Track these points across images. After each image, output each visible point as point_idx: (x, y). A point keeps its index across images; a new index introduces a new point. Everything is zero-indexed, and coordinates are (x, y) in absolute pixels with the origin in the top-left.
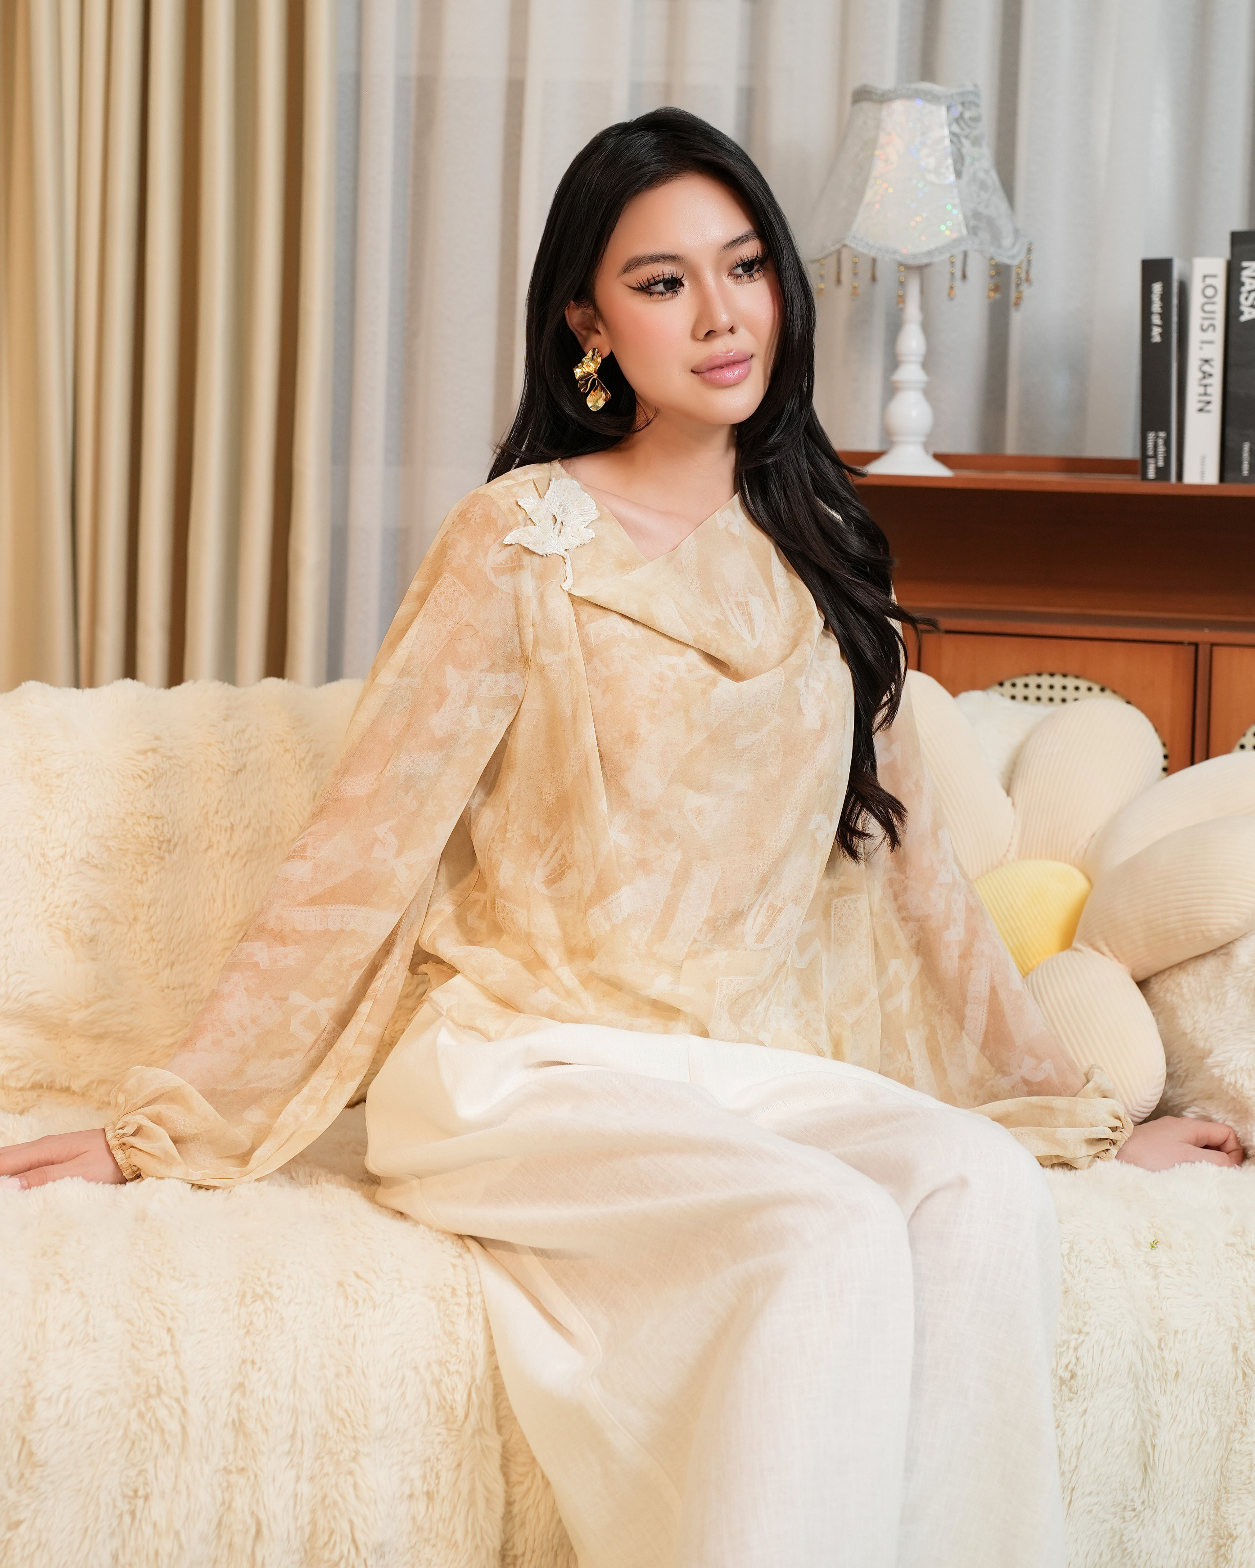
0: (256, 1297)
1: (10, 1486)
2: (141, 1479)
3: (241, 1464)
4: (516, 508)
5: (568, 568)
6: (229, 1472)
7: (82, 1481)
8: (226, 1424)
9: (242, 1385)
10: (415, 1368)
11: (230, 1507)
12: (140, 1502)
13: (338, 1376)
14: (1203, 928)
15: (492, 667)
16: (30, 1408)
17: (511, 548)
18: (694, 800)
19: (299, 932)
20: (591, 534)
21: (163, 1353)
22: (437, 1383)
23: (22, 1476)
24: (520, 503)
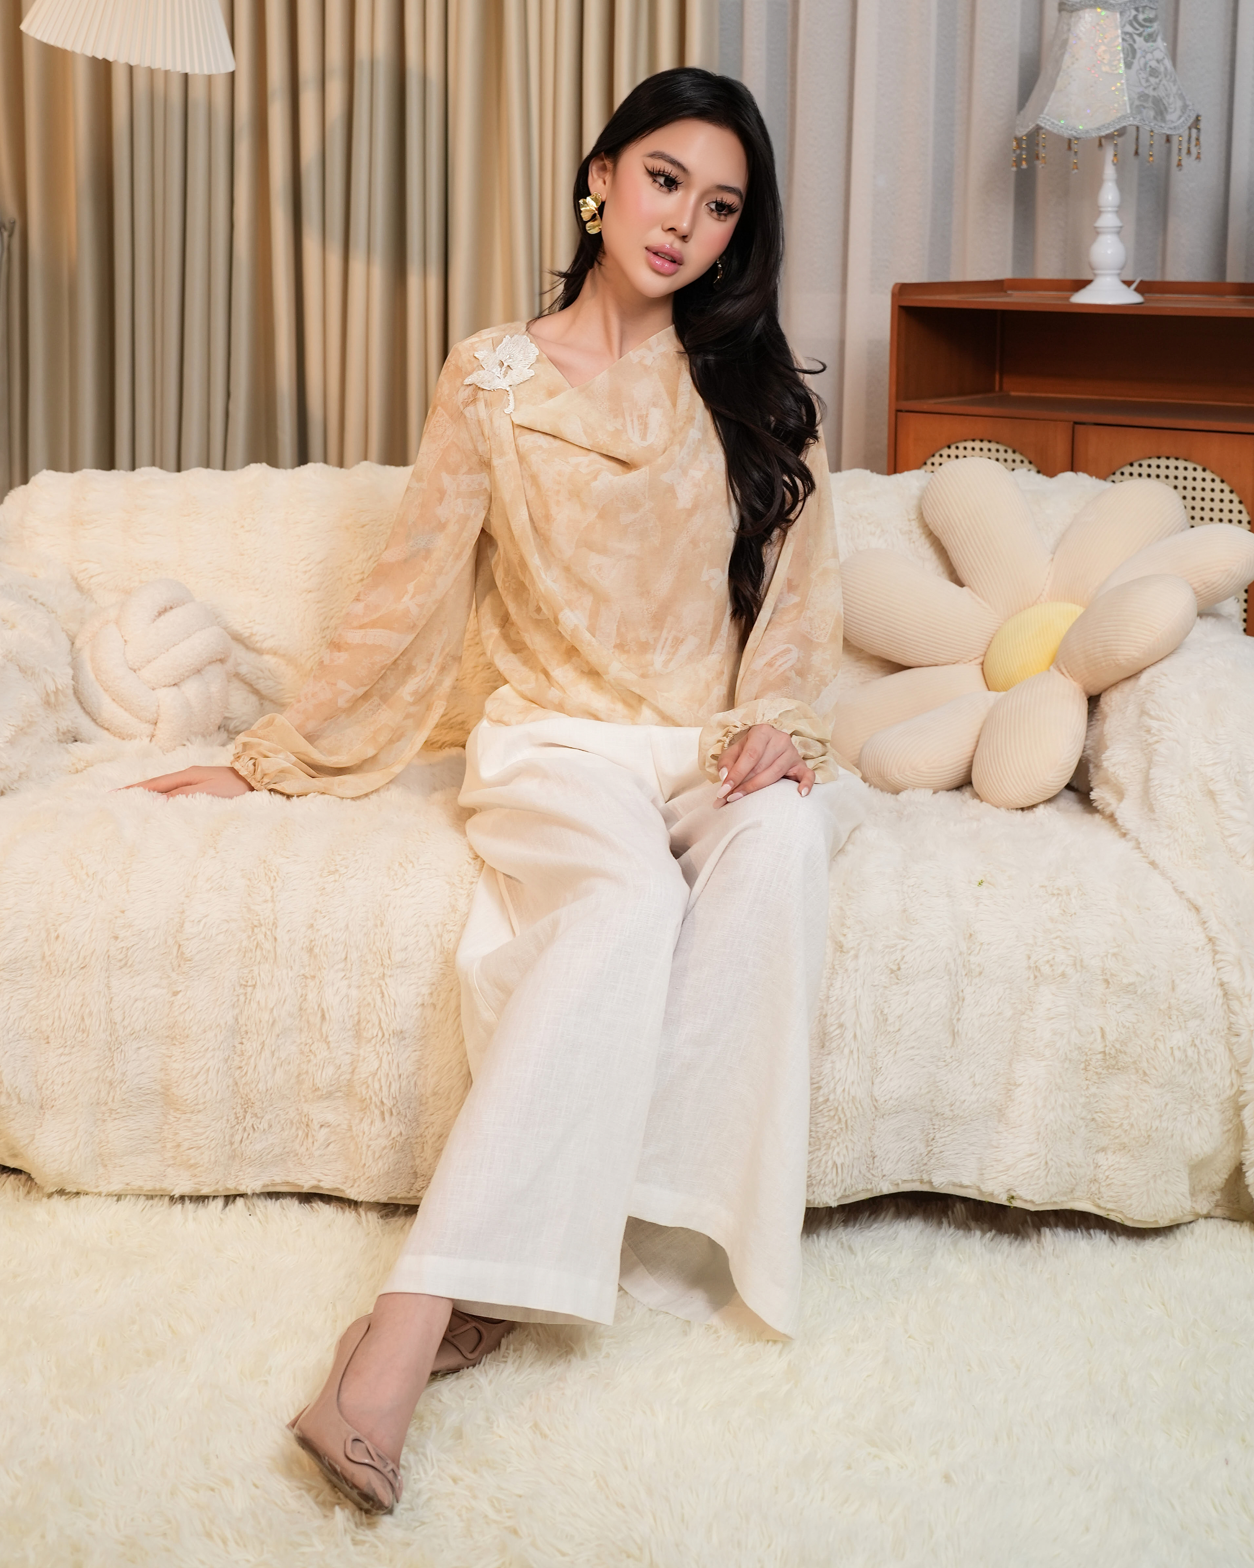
0: (331, 873)
1: (173, 970)
2: (250, 976)
3: (312, 974)
4: (473, 359)
5: (511, 397)
6: (306, 978)
7: (215, 972)
8: (302, 948)
9: (312, 926)
10: (427, 926)
11: (305, 1000)
12: (249, 989)
13: (376, 926)
14: (1114, 657)
15: (470, 471)
16: (182, 926)
17: (471, 387)
18: (595, 559)
19: (348, 644)
20: (532, 373)
21: (266, 901)
22: (440, 936)
23: (179, 966)
24: (476, 355)
